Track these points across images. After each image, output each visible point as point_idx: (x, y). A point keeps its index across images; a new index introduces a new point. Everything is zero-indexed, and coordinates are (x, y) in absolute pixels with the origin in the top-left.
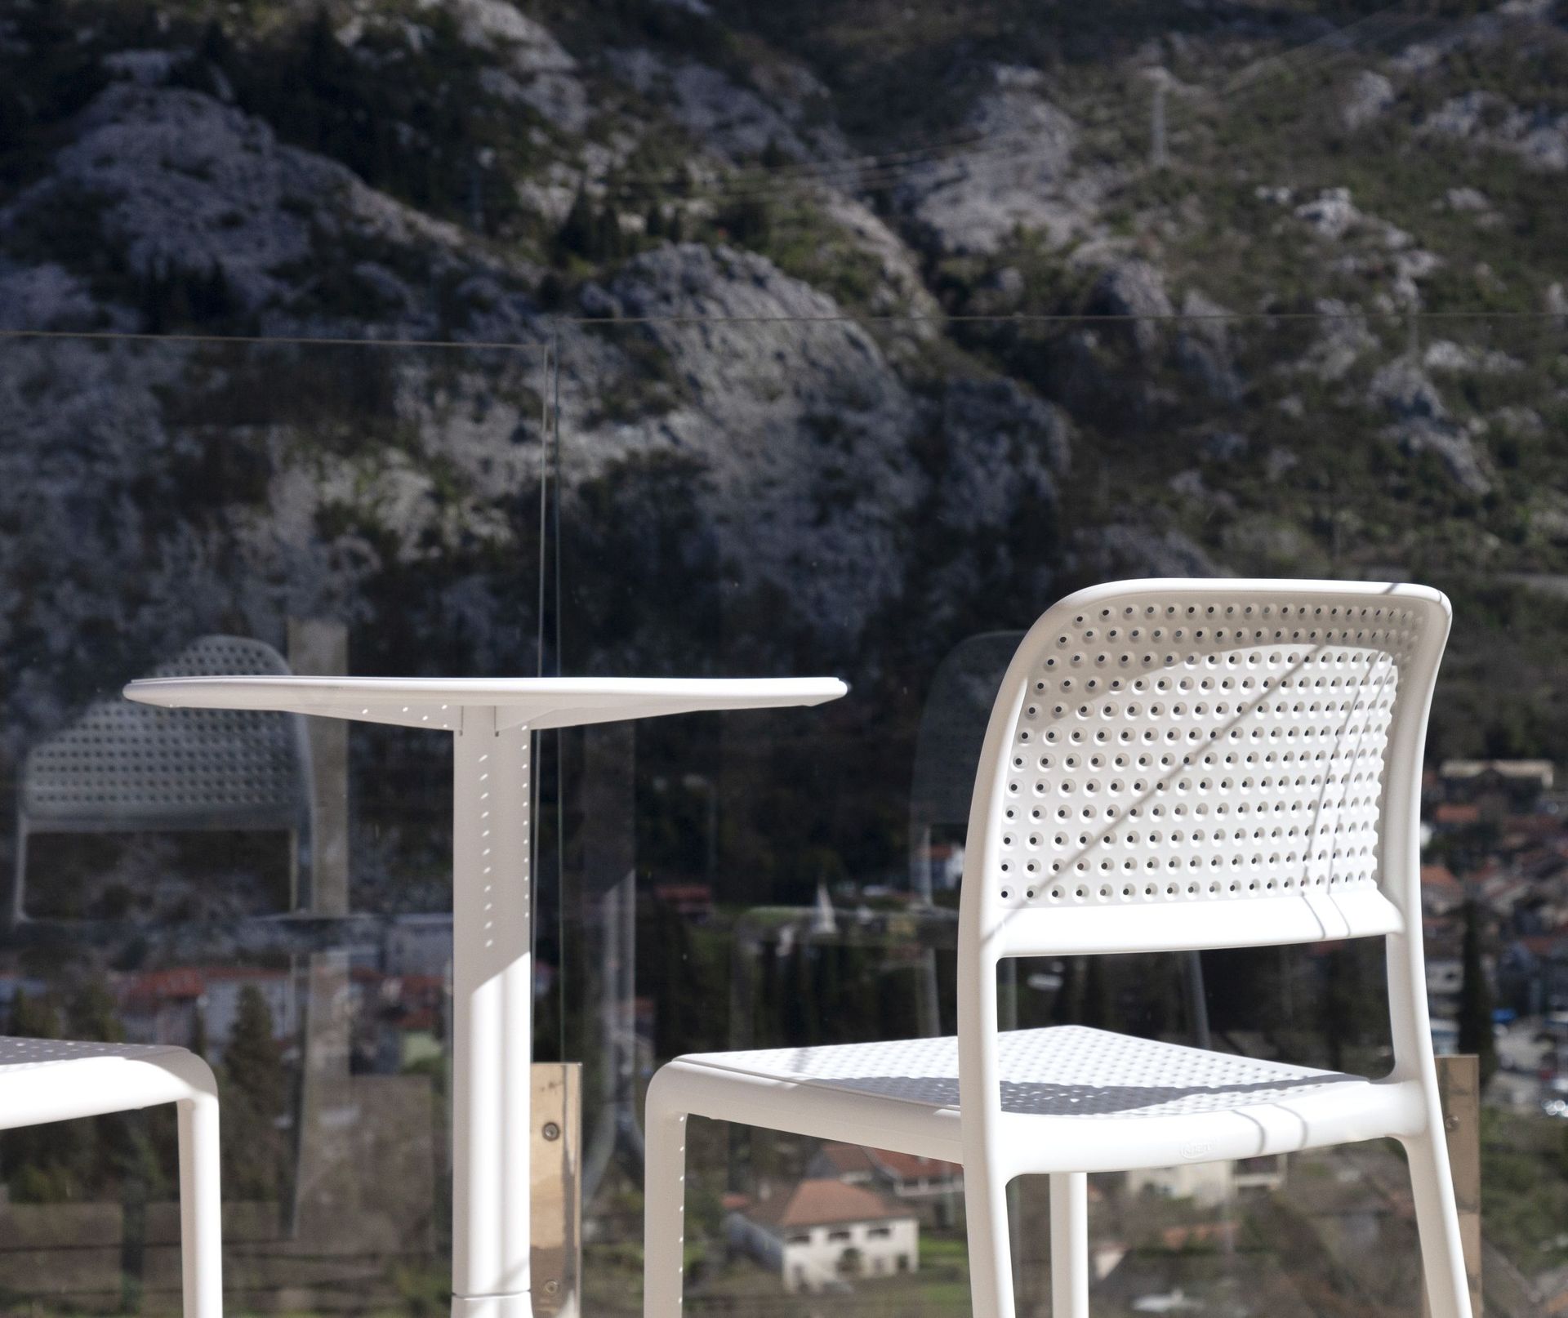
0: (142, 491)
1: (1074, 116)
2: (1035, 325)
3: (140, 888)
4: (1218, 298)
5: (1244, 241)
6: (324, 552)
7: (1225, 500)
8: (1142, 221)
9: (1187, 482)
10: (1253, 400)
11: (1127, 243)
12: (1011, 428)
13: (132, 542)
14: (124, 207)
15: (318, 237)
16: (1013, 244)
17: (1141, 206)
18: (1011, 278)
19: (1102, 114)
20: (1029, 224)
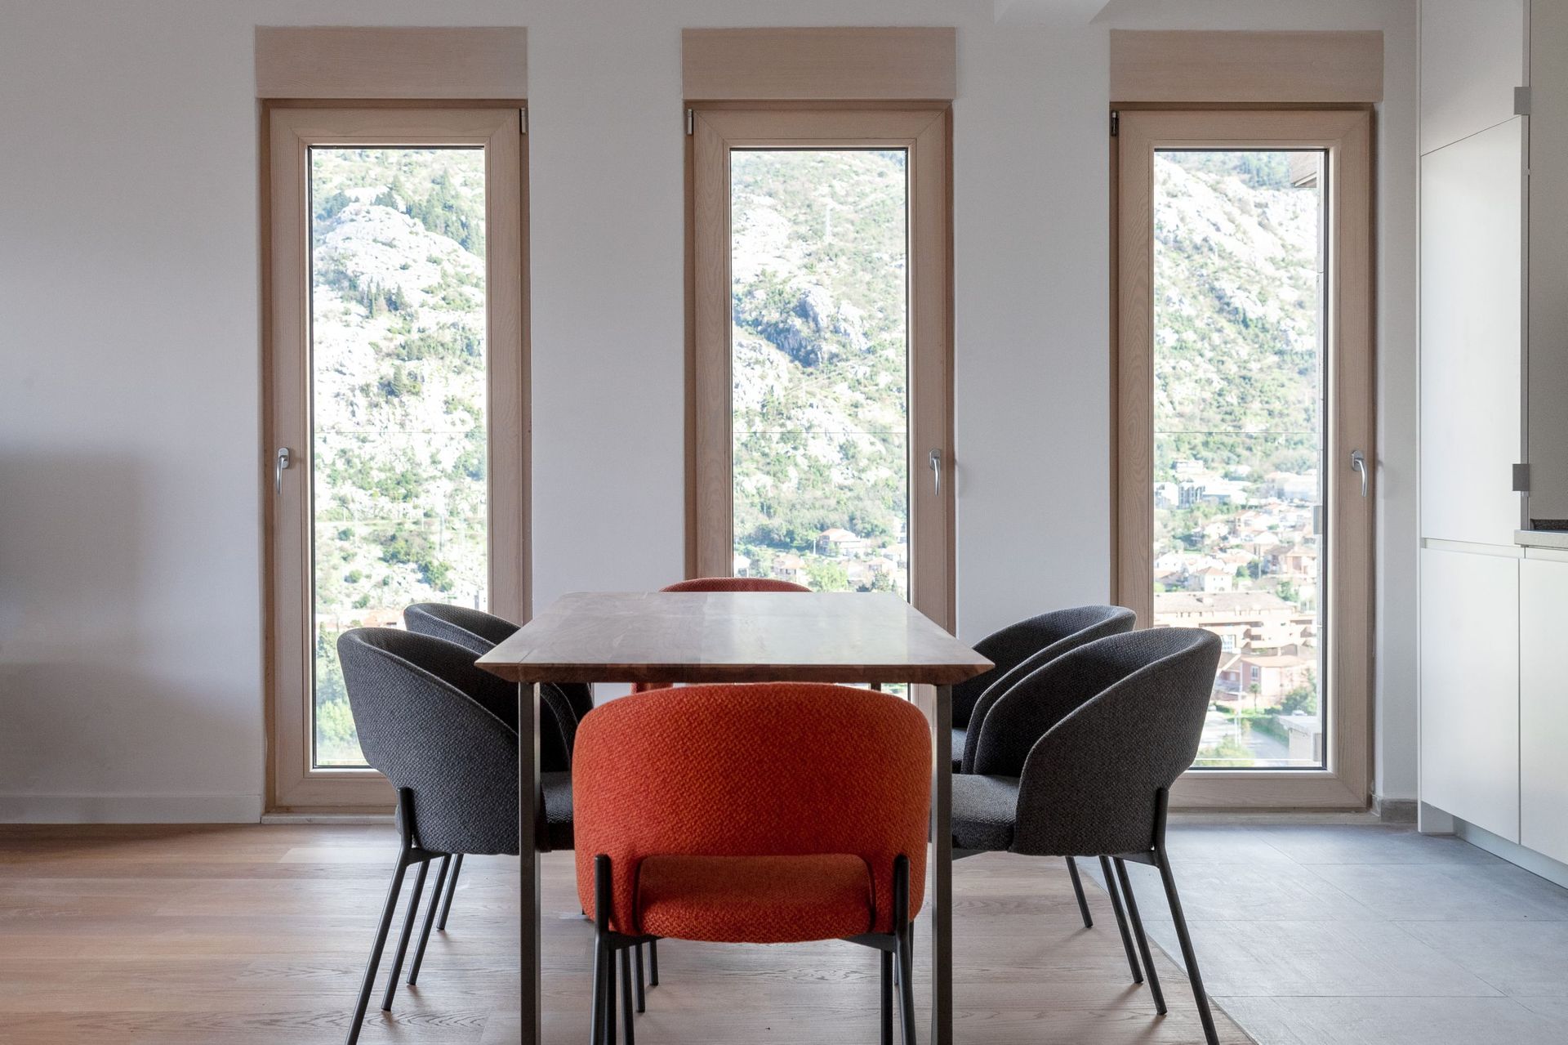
0: (365, 390)
1: (790, 220)
2: (772, 316)
3: (365, 572)
4: (856, 304)
5: (867, 277)
6: (449, 418)
7: (860, 398)
8: (820, 267)
9: (841, 388)
10: (870, 351)
11: (814, 279)
12: (762, 363)
13: (362, 414)
14: (355, 260)
15: (444, 275)
16: (761, 278)
17: (820, 260)
18: (760, 295)
19: (802, 218)
20: (769, 270)
